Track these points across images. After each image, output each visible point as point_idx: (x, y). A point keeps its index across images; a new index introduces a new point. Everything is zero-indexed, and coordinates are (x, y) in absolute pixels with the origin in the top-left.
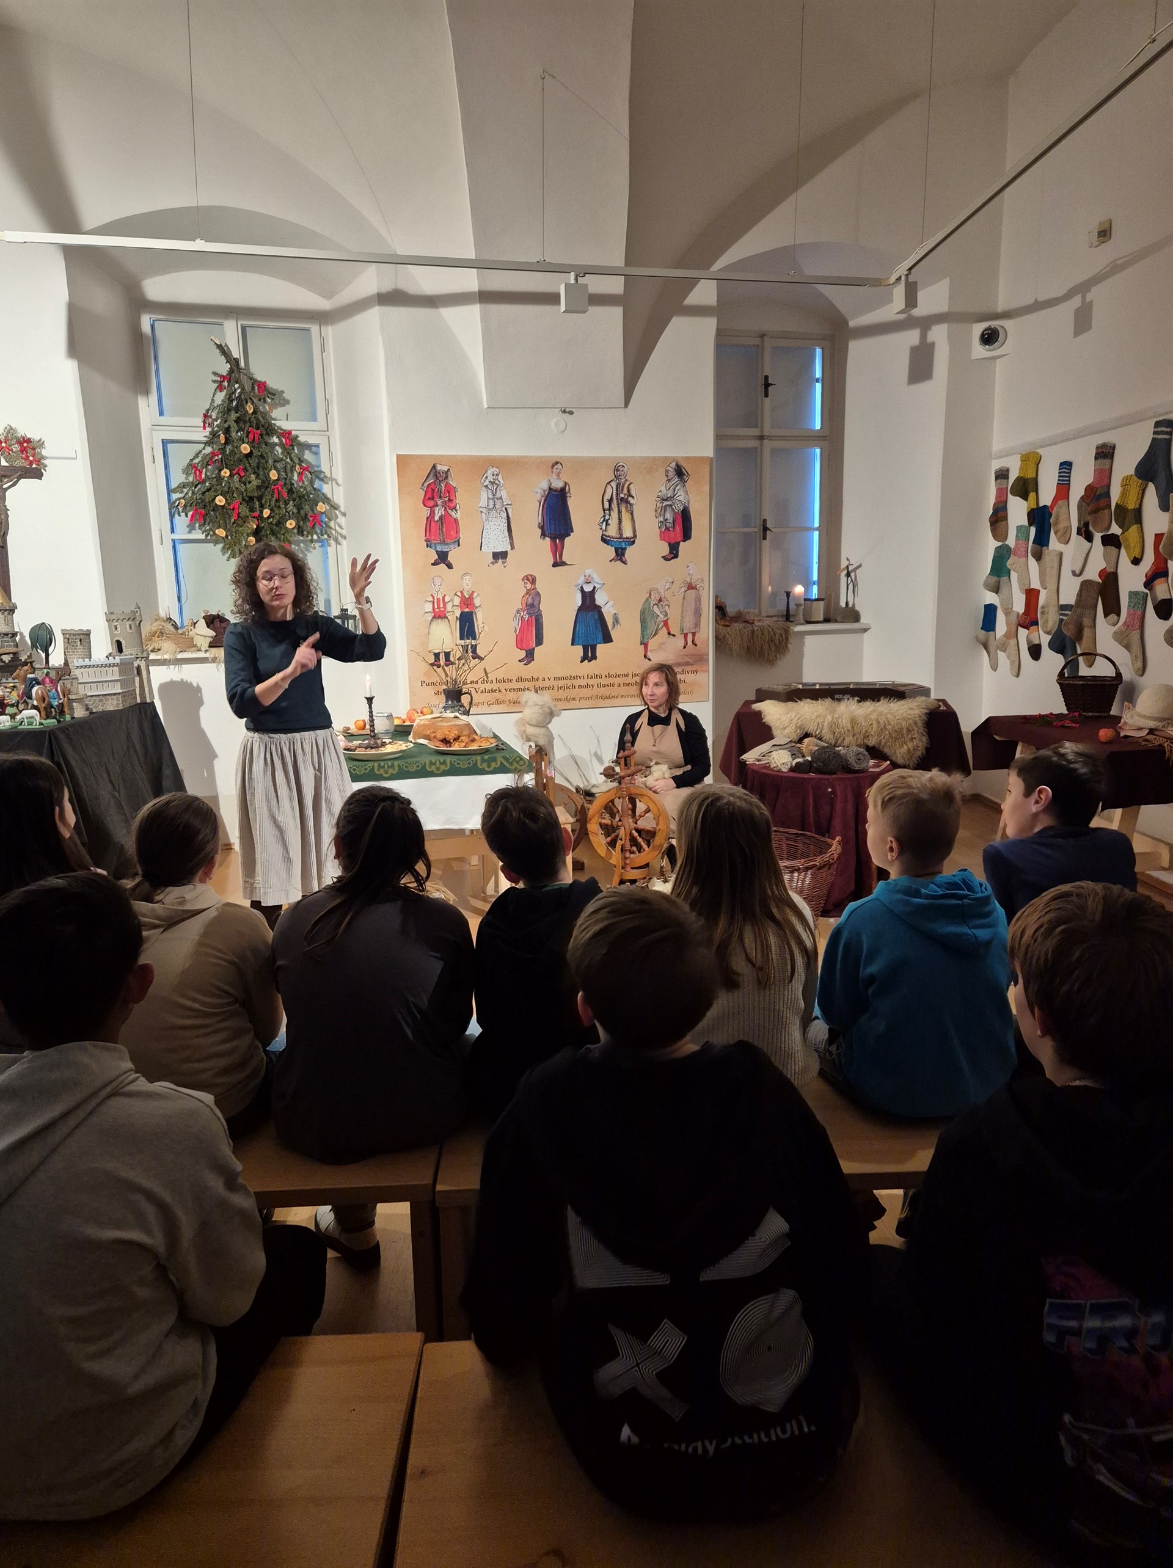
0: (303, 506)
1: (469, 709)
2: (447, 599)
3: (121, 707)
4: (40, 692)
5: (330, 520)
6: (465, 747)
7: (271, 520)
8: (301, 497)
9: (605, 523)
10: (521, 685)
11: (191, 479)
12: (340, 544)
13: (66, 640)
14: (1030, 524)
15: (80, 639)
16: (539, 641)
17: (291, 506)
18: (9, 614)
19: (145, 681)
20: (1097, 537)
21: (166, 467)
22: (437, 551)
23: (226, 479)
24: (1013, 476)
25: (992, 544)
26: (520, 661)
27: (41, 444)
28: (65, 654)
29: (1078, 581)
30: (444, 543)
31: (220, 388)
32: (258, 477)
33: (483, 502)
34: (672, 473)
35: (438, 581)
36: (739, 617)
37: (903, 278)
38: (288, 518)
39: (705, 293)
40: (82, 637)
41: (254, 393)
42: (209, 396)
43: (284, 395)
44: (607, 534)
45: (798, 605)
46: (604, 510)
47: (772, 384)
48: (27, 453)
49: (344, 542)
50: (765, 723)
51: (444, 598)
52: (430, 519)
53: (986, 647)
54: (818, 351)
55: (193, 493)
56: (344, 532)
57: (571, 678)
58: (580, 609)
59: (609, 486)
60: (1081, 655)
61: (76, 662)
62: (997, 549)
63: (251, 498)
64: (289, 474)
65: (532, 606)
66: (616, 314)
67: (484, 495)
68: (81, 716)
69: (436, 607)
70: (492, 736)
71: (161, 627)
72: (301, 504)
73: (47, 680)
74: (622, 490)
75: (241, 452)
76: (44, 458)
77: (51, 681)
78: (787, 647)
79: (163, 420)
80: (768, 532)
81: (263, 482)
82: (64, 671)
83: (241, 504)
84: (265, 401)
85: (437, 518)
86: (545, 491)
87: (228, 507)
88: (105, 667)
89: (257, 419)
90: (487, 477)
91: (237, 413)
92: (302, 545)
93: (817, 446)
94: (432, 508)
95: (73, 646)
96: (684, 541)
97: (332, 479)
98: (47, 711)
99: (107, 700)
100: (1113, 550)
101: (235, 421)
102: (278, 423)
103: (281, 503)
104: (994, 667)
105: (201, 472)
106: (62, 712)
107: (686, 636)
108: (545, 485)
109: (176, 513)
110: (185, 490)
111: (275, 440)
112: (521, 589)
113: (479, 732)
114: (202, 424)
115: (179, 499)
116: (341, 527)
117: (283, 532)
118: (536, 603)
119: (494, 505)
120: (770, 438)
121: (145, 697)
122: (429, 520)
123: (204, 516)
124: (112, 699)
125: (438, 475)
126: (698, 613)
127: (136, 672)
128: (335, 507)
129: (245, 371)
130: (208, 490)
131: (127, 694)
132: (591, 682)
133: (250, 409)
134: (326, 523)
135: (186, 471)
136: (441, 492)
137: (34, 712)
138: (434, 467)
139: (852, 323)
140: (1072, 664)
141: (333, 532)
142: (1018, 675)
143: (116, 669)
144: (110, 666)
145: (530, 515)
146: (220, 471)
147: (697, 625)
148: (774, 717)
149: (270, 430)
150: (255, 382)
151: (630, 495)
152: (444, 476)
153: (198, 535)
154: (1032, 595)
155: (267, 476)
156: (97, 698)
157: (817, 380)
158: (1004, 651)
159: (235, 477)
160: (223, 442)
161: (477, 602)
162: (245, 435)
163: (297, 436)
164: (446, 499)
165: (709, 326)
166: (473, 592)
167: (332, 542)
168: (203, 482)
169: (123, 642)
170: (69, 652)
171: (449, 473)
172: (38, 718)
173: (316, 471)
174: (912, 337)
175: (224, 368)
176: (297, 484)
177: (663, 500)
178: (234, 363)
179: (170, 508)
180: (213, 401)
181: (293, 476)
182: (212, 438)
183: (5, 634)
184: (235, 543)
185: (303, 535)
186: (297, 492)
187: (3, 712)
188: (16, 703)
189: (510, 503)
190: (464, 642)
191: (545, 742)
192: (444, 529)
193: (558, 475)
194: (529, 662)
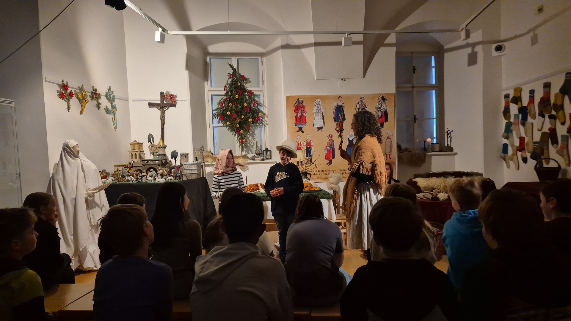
0: (254, 114)
1: (310, 179)
2: (302, 143)
3: (197, 178)
5: (263, 119)
6: (309, 190)
7: (244, 119)
8: (254, 111)
10: (327, 172)
11: (220, 107)
13: (181, 156)
14: (520, 113)
15: (185, 156)
16: (334, 157)
17: (250, 115)
18: (164, 148)
19: (204, 170)
20: (547, 116)
21: (212, 103)
22: (298, 127)
23: (230, 106)
24: (511, 97)
25: (504, 122)
26: (327, 164)
27: (176, 96)
28: (181, 161)
29: (540, 133)
30: (301, 124)
31: (230, 78)
32: (240, 105)
33: (314, 111)
34: (380, 99)
35: (299, 137)
36: (406, 150)
37: (464, 29)
38: (249, 118)
39: (392, 39)
41: (240, 79)
42: (226, 80)
43: (249, 80)
45: (429, 145)
47: (416, 69)
48: (172, 99)
49: (267, 126)
50: (418, 185)
51: (301, 143)
52: (296, 117)
53: (504, 159)
54: (433, 57)
55: (220, 111)
56: (267, 123)
57: (345, 170)
58: (348, 146)
59: (358, 104)
60: (543, 159)
61: (184, 163)
62: (507, 123)
63: (238, 112)
64: (250, 104)
65: (331, 145)
66: (361, 47)
67: (315, 108)
68: (185, 180)
69: (298, 146)
70: (318, 188)
71: (208, 154)
73: (176, 168)
74: (363, 105)
75: (236, 98)
76: (177, 101)
78: (425, 160)
79: (212, 89)
80: (416, 120)
81: (242, 107)
83: (235, 114)
84: (243, 81)
85: (299, 116)
86: (336, 106)
87: (231, 115)
88: (193, 165)
89: (241, 87)
90: (316, 102)
91: (235, 85)
92: (253, 127)
93: (434, 90)
94: (297, 113)
95: (183, 158)
96: (385, 122)
97: (264, 106)
98: (175, 177)
99: (193, 175)
100: (553, 120)
101: (234, 88)
102: (247, 88)
103: (247, 114)
104: (508, 167)
105: (223, 104)
106: (180, 178)
107: (387, 155)
108: (336, 104)
109: (215, 117)
110: (218, 110)
111: (246, 93)
112: (327, 139)
113: (314, 186)
114: (224, 90)
115: (216, 113)
116: (266, 121)
117: (247, 123)
118: (332, 144)
119: (318, 111)
120: (416, 87)
121: (204, 175)
123: (223, 118)
125: (299, 102)
126: (391, 147)
127: (201, 167)
128: (264, 114)
129: (238, 73)
130: (225, 110)
131: (199, 174)
133: (239, 84)
134: (261, 120)
135: (218, 104)
136: (300, 108)
137: (172, 177)
138: (298, 99)
139: (445, 47)
140: (540, 163)
141: (264, 123)
142: (518, 169)
143: (196, 165)
145: (330, 114)
146: (229, 104)
147: (391, 151)
148: (422, 184)
149: (245, 90)
150: (241, 75)
151: (365, 107)
152: (301, 102)
153: (221, 124)
154: (522, 139)
155: (243, 105)
156: (190, 175)
157: (433, 67)
158: (512, 161)
159: (233, 106)
160: (230, 95)
161: (312, 144)
162: (237, 92)
163: (253, 92)
164: (302, 110)
165: (393, 50)
166: (311, 141)
167: (263, 126)
168: (223, 108)
169: (198, 157)
171: (303, 101)
172: (173, 179)
173: (258, 103)
174: (469, 50)
175: (231, 72)
176: (253, 107)
177: (377, 108)
178: (234, 70)
179: (213, 116)
180: (227, 82)
181: (251, 105)
182: (227, 94)
183: (163, 155)
184: (233, 127)
185: (254, 124)
186: (253, 110)
187: (162, 178)
188: (167, 175)
189: (324, 110)
190: (307, 158)
191: (337, 190)
192: (301, 120)
193: (340, 101)
194: (330, 165)
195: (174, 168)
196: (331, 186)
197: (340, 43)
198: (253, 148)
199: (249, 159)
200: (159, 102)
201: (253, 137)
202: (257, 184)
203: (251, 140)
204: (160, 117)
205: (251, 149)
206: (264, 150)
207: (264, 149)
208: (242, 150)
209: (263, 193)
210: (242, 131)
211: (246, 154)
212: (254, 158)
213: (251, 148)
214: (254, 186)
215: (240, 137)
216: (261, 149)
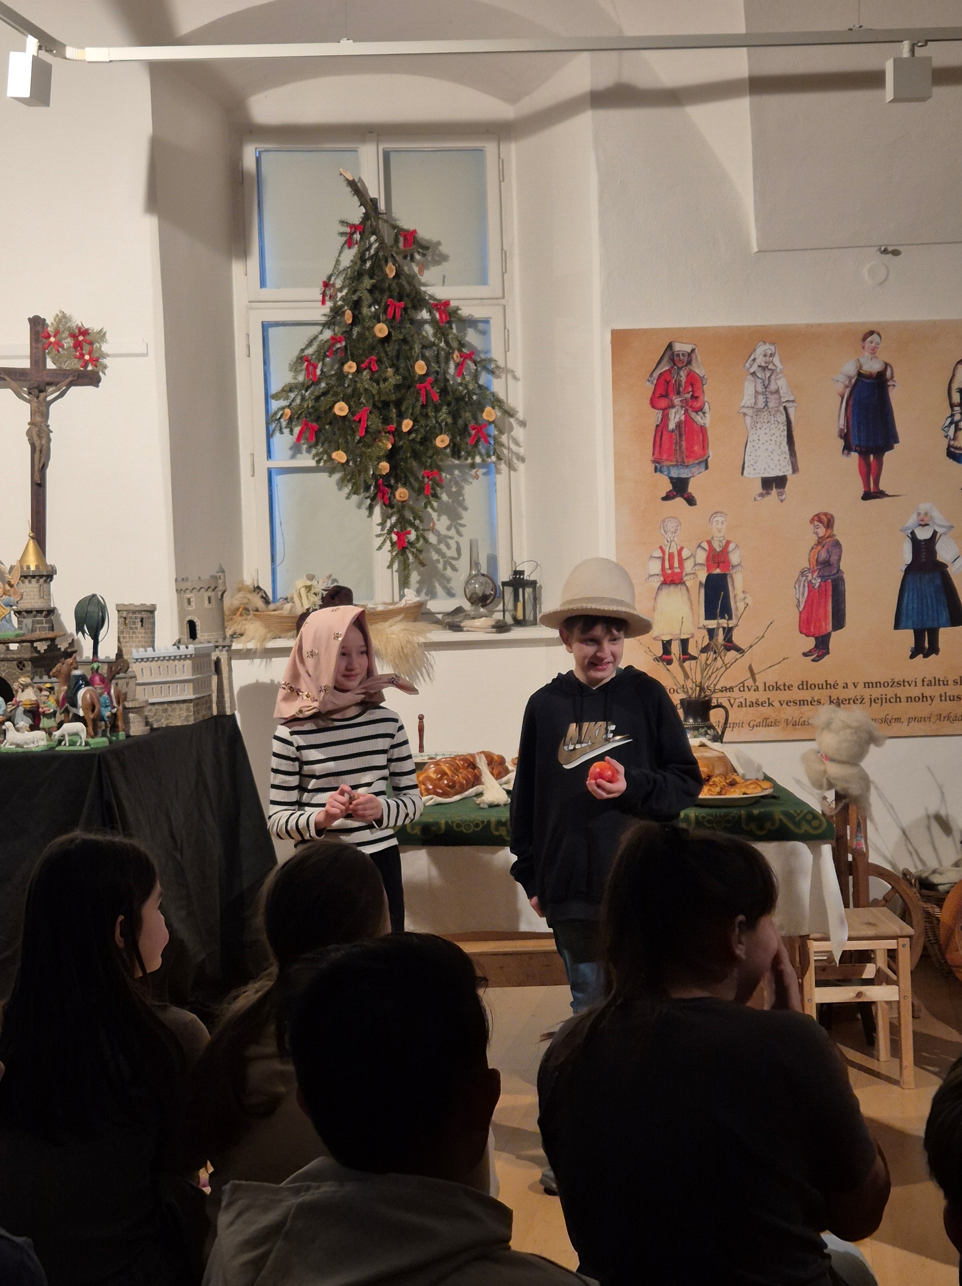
0: (462, 413)
1: (723, 732)
2: (685, 554)
3: (191, 722)
4: (88, 696)
5: (501, 432)
6: (720, 793)
7: (414, 435)
8: (460, 399)
9: (953, 427)
10: (806, 695)
11: (301, 377)
12: (515, 470)
13: (122, 620)
15: (141, 618)
16: (839, 622)
17: (443, 414)
18: (45, 581)
19: (225, 682)
21: (266, 362)
22: (671, 478)
23: (350, 376)
26: (805, 655)
27: (101, 335)
28: (119, 641)
30: (682, 464)
31: (349, 243)
32: (397, 371)
33: (748, 398)
35: (671, 525)
38: (438, 431)
40: (144, 615)
41: (398, 247)
42: (332, 255)
43: (441, 248)
44: (956, 444)
46: (952, 406)
48: (82, 349)
49: (521, 467)
51: (680, 553)
52: (661, 428)
55: (303, 399)
56: (521, 451)
57: (893, 684)
58: (909, 570)
59: (960, 367)
61: (135, 652)
63: (386, 404)
64: (443, 365)
65: (826, 564)
67: (749, 388)
68: (139, 733)
69: (667, 566)
70: (763, 778)
71: (246, 601)
72: (458, 410)
73: (97, 678)
75: (375, 336)
76: (104, 356)
77: (103, 680)
79: (268, 293)
81: (404, 378)
82: (119, 665)
83: (371, 413)
84: (412, 259)
85: (672, 425)
86: (850, 378)
87: (353, 418)
88: (174, 660)
89: (401, 286)
90: (754, 360)
91: (371, 278)
92: (456, 472)
94: (665, 411)
95: (131, 628)
97: (507, 371)
98: (94, 725)
99: (174, 710)
101: (369, 291)
102: (430, 290)
103: (429, 410)
105: (315, 367)
106: (114, 728)
108: (850, 369)
109: (278, 429)
110: (292, 395)
111: (425, 315)
112: (809, 536)
113: (740, 771)
114: (320, 297)
115: (283, 408)
116: (517, 444)
117: (430, 453)
118: (833, 559)
119: (766, 402)
121: (224, 707)
122: (659, 428)
123: (317, 433)
124: (181, 709)
125: (676, 358)
127: (213, 669)
128: (509, 413)
129: (385, 217)
130: (324, 394)
131: (201, 702)
132: (928, 691)
133: (390, 271)
134: (495, 438)
135: (294, 368)
136: (680, 385)
137: (79, 726)
138: (670, 346)
141: (506, 451)
143: (188, 663)
144: (180, 658)
145: (825, 417)
146: (342, 364)
149: (418, 300)
150: (402, 229)
152: (686, 359)
153: (306, 460)
155: (410, 369)
156: (160, 707)
159: (365, 373)
160: (350, 321)
161: (734, 558)
162: (382, 310)
163: (458, 309)
164: (688, 396)
166: (728, 543)
167: (503, 467)
168: (316, 383)
169: (198, 624)
170: (124, 638)
171: (693, 355)
172: (84, 735)
173: (482, 360)
175: (356, 214)
176: (454, 380)
178: (370, 205)
179: (268, 424)
180: (338, 262)
181: (449, 368)
182: (334, 317)
183: (40, 612)
184: (359, 472)
185: (459, 458)
186: (454, 392)
187: (34, 727)
188: (55, 713)
189: (792, 398)
190: (712, 624)
191: (854, 790)
192: (684, 443)
193: (873, 351)
194: (820, 657)
195: (87, 684)
196: (825, 772)
197: (874, 79)
198: (454, 569)
199: (437, 622)
200: (26, 364)
201: (455, 518)
202: (473, 756)
203: (443, 531)
204: (29, 433)
205: (443, 576)
206: (504, 584)
207: (504, 575)
208: (404, 583)
209: (498, 806)
210: (402, 493)
211: (422, 597)
212: (457, 619)
213: (445, 569)
214: (456, 769)
215: (394, 519)
216: (490, 577)
